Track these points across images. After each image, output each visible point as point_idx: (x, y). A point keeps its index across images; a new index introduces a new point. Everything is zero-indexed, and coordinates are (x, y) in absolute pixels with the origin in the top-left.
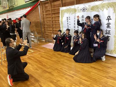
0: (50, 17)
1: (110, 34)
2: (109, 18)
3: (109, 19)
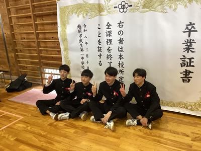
0: (31, 25)
1: (193, 66)
3: (190, 31)
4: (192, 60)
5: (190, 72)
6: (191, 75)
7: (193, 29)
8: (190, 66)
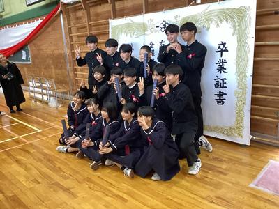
1: (226, 87)
2: (222, 47)
3: (222, 51)
4: (225, 81)
5: (223, 94)
6: (224, 97)
7: (224, 49)
8: (223, 87)
